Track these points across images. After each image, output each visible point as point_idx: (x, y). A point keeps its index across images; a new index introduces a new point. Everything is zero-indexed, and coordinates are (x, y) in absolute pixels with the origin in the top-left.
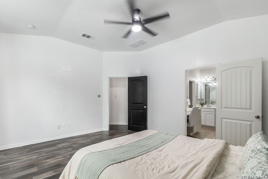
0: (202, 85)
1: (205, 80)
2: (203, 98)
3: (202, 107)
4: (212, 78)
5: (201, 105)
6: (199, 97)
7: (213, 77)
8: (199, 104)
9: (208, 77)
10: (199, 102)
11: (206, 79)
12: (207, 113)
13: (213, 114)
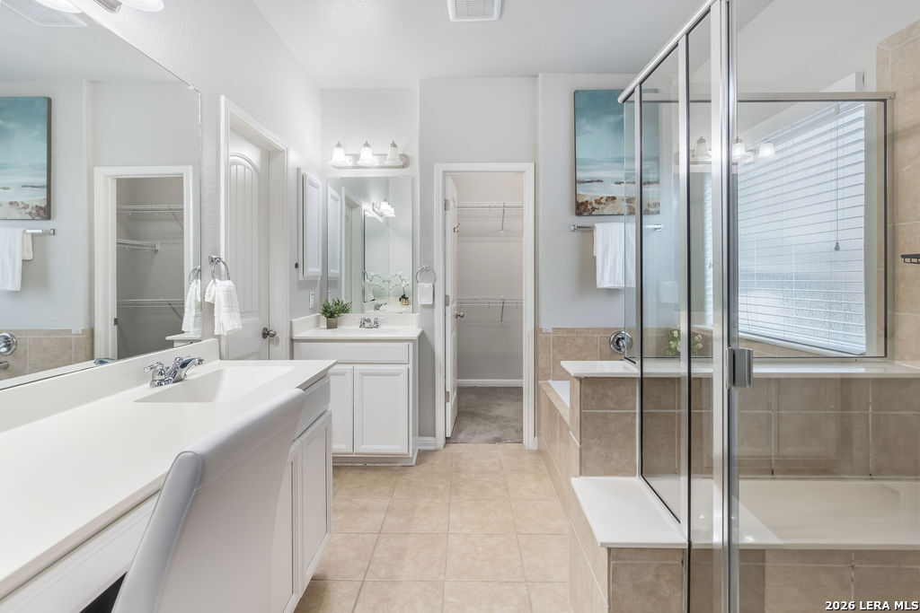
0: (331, 192)
1: (348, 162)
2: (338, 271)
3: (331, 334)
4: (389, 151)
5: (324, 320)
6: (314, 269)
7: (394, 145)
8: (313, 310)
9: (367, 145)
10: (312, 299)
11: (357, 157)
12: (364, 374)
13: (397, 375)
